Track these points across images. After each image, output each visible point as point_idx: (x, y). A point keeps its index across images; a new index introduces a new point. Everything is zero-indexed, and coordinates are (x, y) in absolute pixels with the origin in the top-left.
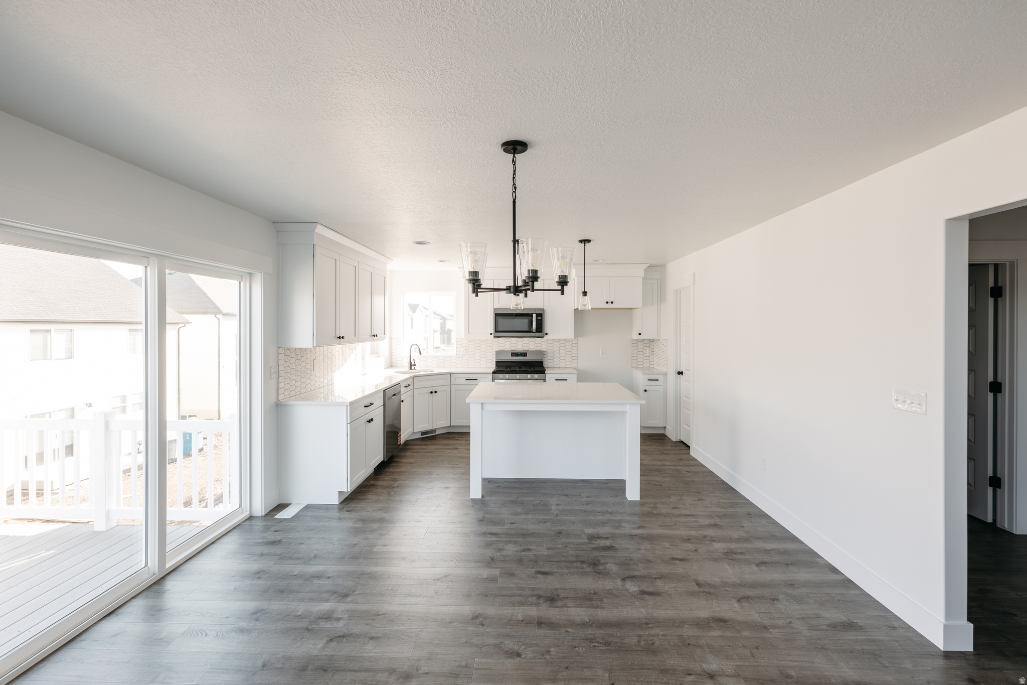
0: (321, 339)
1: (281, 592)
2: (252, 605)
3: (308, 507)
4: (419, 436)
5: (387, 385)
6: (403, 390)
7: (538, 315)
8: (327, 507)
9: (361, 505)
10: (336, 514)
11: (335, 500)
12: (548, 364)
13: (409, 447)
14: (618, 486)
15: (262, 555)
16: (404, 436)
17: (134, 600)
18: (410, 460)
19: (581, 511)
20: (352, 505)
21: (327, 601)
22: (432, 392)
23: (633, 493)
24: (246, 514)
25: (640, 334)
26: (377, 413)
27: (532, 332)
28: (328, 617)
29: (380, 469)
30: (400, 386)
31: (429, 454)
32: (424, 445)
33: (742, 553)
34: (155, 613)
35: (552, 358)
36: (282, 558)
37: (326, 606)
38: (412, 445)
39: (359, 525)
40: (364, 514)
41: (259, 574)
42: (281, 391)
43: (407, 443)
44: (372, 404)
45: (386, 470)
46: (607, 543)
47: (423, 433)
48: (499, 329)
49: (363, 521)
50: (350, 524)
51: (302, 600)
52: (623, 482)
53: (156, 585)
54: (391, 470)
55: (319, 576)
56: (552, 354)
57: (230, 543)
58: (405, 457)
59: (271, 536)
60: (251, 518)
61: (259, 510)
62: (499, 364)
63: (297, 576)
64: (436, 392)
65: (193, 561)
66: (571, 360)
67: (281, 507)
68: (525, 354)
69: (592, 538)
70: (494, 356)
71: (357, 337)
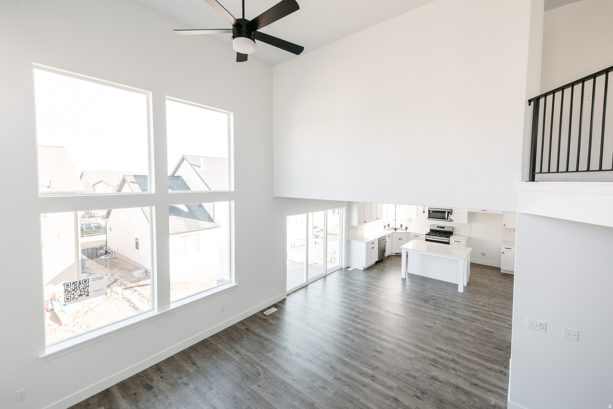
0: (360, 223)
1: (348, 284)
2: (343, 285)
3: (355, 269)
4: (395, 254)
5: (379, 237)
6: (387, 238)
7: (449, 212)
8: (360, 270)
9: (369, 272)
10: (362, 272)
11: (362, 269)
12: (456, 233)
13: (389, 258)
14: (456, 286)
15: (344, 277)
16: (387, 254)
17: (319, 280)
18: (389, 262)
19: (436, 290)
20: (367, 271)
21: (357, 288)
22: (400, 239)
23: (461, 290)
24: (341, 267)
25: (504, 225)
26: (376, 246)
27: (445, 219)
28: (357, 290)
29: (377, 263)
30: (386, 237)
31: (395, 262)
32: (395, 258)
33: (481, 313)
34: (325, 280)
35: (458, 230)
36: (349, 278)
37: (357, 289)
38: (390, 257)
39: (367, 276)
40: (369, 274)
41: (344, 280)
42: (349, 237)
43: (389, 257)
44: (374, 243)
45: (379, 264)
46: (436, 298)
47: (396, 254)
48: (430, 217)
49: (368, 276)
50: (365, 275)
51: (352, 287)
52: (457, 285)
53: (325, 276)
54: (380, 264)
55: (356, 284)
56: (458, 229)
57: (337, 272)
58: (387, 261)
59: (347, 274)
60: (342, 268)
61: (344, 267)
62: (431, 230)
63: (351, 282)
64: (401, 239)
65: (331, 274)
66: (468, 232)
67: (348, 267)
68: (444, 228)
69: (432, 296)
70: (429, 227)
71: (371, 220)
